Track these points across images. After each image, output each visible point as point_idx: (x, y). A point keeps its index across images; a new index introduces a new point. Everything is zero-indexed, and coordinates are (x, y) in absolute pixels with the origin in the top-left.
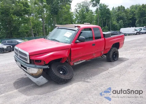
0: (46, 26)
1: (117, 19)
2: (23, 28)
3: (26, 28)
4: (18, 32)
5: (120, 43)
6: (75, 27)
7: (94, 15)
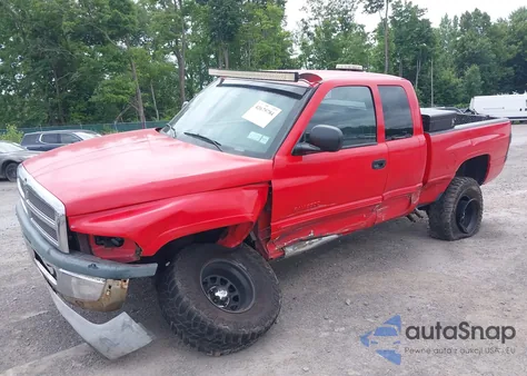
0: (190, 81)
1: (457, 62)
2: (107, 89)
3: (118, 89)
4: (89, 103)
5: (493, 157)
6: (297, 77)
7: (369, 46)
